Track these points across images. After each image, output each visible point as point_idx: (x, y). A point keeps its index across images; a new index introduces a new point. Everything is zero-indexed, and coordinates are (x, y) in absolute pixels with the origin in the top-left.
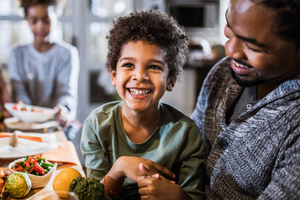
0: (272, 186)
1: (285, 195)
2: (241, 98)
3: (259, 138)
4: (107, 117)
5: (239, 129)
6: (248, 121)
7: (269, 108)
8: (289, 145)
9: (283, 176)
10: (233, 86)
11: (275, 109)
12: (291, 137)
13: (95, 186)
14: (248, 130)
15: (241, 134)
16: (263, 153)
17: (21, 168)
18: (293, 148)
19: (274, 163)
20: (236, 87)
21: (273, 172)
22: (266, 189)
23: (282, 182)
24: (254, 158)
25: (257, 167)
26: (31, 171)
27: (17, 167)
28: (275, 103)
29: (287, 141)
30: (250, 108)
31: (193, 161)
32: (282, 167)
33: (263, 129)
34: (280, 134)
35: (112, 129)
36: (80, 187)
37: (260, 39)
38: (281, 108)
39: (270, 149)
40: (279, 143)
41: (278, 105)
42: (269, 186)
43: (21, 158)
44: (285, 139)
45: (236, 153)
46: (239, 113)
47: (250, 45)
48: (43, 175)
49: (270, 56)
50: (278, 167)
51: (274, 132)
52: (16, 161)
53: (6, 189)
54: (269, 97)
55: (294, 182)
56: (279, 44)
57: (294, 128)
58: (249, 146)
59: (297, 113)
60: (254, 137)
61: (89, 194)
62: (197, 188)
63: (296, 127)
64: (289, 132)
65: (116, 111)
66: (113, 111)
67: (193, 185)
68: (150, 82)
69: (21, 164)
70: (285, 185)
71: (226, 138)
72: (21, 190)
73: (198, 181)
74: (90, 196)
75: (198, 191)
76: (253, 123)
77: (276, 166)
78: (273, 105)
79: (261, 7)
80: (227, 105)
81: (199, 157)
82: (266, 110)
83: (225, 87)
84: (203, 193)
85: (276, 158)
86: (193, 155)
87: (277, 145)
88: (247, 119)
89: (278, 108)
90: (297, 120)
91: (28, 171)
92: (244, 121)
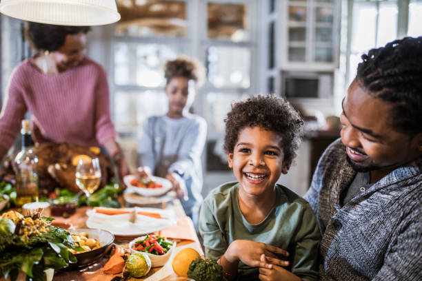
0: (384, 269)
2: (355, 180)
3: (373, 222)
4: (225, 199)
5: (352, 211)
6: (361, 203)
7: (382, 193)
8: (402, 231)
9: (395, 261)
11: (388, 194)
12: (404, 223)
13: (214, 268)
14: (362, 213)
15: (355, 217)
16: (377, 237)
17: (140, 247)
18: (405, 234)
19: (387, 247)
20: (349, 169)
21: (386, 255)
22: (379, 273)
23: (394, 267)
24: (367, 241)
25: (371, 250)
26: (151, 250)
27: (137, 245)
28: (389, 188)
29: (399, 227)
30: (364, 192)
31: (307, 242)
32: (395, 251)
33: (377, 214)
34: (393, 220)
35: (229, 210)
36: (199, 269)
38: (394, 193)
39: (383, 234)
40: (392, 229)
41: (391, 190)
43: (140, 236)
44: (398, 224)
45: (350, 235)
46: (352, 196)
47: (365, 134)
48: (163, 254)
49: (385, 147)
50: (391, 251)
52: (137, 240)
53: (126, 268)
54: (383, 182)
55: (406, 268)
57: (407, 215)
58: (363, 229)
59: (410, 199)
60: (367, 220)
61: (208, 276)
62: (311, 269)
63: (409, 213)
64: (402, 218)
65: (233, 193)
66: (231, 193)
67: (307, 266)
68: (266, 167)
69: (141, 243)
71: (340, 219)
72: (141, 270)
73: (312, 261)
74: (209, 278)
75: (312, 271)
76: (366, 206)
77: (389, 250)
78: (386, 190)
79: (378, 101)
80: (341, 187)
81: (313, 238)
82: (379, 195)
83: (339, 168)
84: (317, 273)
85: (389, 243)
86: (307, 237)
87: (390, 230)
88: (360, 201)
89: (391, 193)
90: (410, 207)
91: (148, 250)
92: (358, 204)
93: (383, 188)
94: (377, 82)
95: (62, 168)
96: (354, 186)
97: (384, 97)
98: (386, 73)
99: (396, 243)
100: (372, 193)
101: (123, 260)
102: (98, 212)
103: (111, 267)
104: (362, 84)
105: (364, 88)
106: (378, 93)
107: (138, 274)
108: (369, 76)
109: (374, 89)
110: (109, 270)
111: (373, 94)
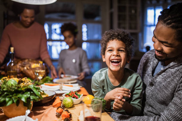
1: (181, 101)
5: (158, 78)
6: (162, 74)
8: (181, 82)
9: (180, 94)
10: (154, 61)
11: (173, 69)
14: (163, 78)
15: (159, 80)
16: (171, 86)
17: (68, 96)
22: (173, 100)
23: (179, 97)
28: (174, 66)
35: (105, 80)
37: (169, 42)
38: (176, 68)
39: (173, 84)
41: (175, 67)
44: (180, 80)
45: (158, 87)
47: (164, 44)
48: (78, 98)
51: (174, 77)
52: (65, 94)
53: (63, 104)
56: (177, 43)
58: (164, 84)
60: (165, 80)
64: (181, 77)
65: (105, 72)
70: (181, 97)
71: (153, 82)
76: (165, 75)
77: (176, 91)
82: (170, 69)
85: (176, 88)
87: (176, 83)
89: (175, 68)
91: (72, 97)
92: (160, 75)
93: (172, 67)
94: (169, 21)
95: (27, 69)
97: (173, 27)
98: (173, 17)
99: (179, 87)
100: (167, 69)
101: (61, 101)
102: (45, 85)
103: (56, 104)
104: (163, 23)
105: (164, 24)
106: (170, 25)
107: (68, 106)
108: (165, 19)
109: (168, 24)
110: (55, 105)
111: (168, 26)
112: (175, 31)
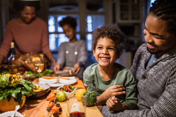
0: (165, 92)
1: (171, 95)
2: (151, 58)
3: (159, 74)
4: (93, 71)
5: (150, 71)
6: (154, 67)
7: (163, 61)
8: (172, 75)
9: (170, 88)
10: (147, 54)
11: (165, 62)
12: (173, 72)
13: (93, 95)
14: (154, 71)
15: (151, 73)
16: (161, 80)
17: (62, 90)
18: (173, 76)
19: (166, 83)
21: (165, 87)
22: (163, 94)
24: (157, 82)
25: (159, 86)
26: (66, 91)
27: (60, 89)
28: (165, 59)
29: (171, 74)
31: (130, 86)
32: (169, 84)
33: (161, 70)
34: (168, 71)
35: (95, 75)
36: (86, 96)
37: (160, 33)
38: (168, 61)
39: (164, 77)
40: (168, 75)
41: (167, 60)
42: (164, 92)
44: (170, 73)
45: (150, 80)
47: (155, 36)
48: (71, 92)
50: (168, 84)
51: (165, 71)
52: (60, 87)
53: (56, 98)
54: (163, 57)
55: (174, 90)
57: (174, 69)
58: (155, 77)
59: (174, 62)
60: (157, 73)
61: (90, 98)
62: (134, 97)
63: (175, 68)
64: (172, 70)
66: (95, 68)
69: (62, 88)
70: (170, 91)
71: (145, 75)
72: (62, 98)
74: (91, 99)
75: (134, 98)
76: (156, 67)
77: (166, 84)
78: (164, 60)
82: (161, 62)
83: (144, 55)
85: (166, 81)
86: (130, 84)
87: (167, 76)
88: (154, 66)
89: (166, 61)
90: (175, 65)
91: (65, 91)
92: (152, 67)
93: (163, 59)
94: (159, 12)
95: (28, 63)
96: (151, 61)
97: (163, 18)
98: (163, 8)
99: (169, 81)
100: (159, 62)
101: (55, 95)
102: (43, 78)
103: (49, 97)
104: (153, 14)
105: (154, 16)
106: (160, 17)
107: (61, 100)
108: (156, 11)
109: (158, 15)
110: (49, 99)
111: (158, 17)
112: (166, 22)
